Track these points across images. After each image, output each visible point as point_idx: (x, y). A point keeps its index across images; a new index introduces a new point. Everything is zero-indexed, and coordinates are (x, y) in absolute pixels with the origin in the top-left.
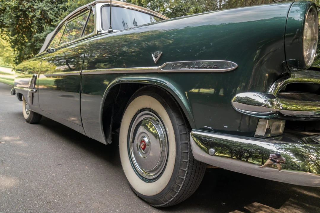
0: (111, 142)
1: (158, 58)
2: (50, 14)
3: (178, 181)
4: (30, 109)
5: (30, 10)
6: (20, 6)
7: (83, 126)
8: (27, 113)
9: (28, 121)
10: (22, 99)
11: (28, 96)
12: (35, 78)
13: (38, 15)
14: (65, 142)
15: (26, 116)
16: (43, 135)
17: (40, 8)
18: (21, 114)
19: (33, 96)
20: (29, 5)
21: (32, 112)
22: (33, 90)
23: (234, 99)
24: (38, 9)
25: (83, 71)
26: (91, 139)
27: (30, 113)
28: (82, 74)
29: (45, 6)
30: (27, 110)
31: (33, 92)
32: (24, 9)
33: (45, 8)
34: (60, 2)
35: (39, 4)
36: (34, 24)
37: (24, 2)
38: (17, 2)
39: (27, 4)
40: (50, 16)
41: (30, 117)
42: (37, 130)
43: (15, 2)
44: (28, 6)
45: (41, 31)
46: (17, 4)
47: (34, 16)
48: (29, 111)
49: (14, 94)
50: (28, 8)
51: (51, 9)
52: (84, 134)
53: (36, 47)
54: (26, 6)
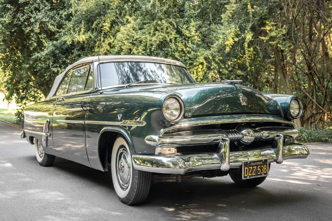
0: (108, 170)
1: (121, 117)
2: (51, 24)
3: (135, 184)
4: (44, 152)
5: (26, 24)
6: (14, 21)
7: (89, 161)
8: (40, 157)
9: (41, 164)
10: (34, 142)
11: (43, 140)
12: (48, 123)
13: (37, 30)
14: (78, 179)
15: (40, 160)
16: (58, 175)
17: (38, 21)
18: (34, 158)
19: (47, 140)
20: (25, 18)
21: (45, 154)
22: (47, 134)
23: (146, 139)
24: (36, 21)
25: (86, 121)
26: (95, 169)
27: (44, 156)
28: (85, 123)
29: (44, 17)
30: (40, 153)
31: (47, 136)
32: (19, 23)
33: (44, 20)
34: (62, 6)
35: (37, 15)
36: (32, 40)
37: (19, 14)
38: (11, 16)
39: (22, 16)
40: (51, 27)
41: (43, 160)
42: (52, 171)
43: (8, 17)
44: (23, 19)
45: (41, 47)
46: (11, 19)
47: (32, 31)
48: (42, 154)
49: (25, 136)
50: (24, 21)
51: (52, 18)
52: (90, 166)
53: (36, 69)
54: (21, 19)
